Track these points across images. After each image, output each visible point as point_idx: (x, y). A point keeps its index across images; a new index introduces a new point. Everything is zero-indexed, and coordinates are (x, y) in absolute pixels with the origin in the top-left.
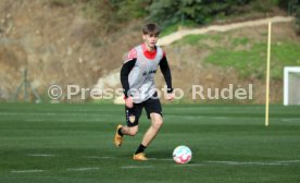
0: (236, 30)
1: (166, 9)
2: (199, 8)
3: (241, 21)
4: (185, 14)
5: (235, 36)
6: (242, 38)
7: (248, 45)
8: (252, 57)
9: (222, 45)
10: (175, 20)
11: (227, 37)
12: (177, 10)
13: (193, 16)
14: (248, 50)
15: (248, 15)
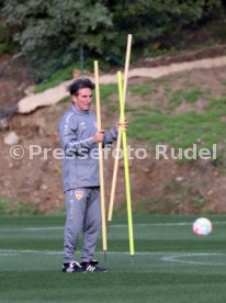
0: (179, 75)
1: (51, 38)
2: (110, 36)
3: (189, 60)
4: (86, 47)
5: (176, 87)
6: (190, 90)
7: (199, 103)
8: (205, 125)
9: (152, 104)
10: (67, 58)
11: (161, 89)
12: (71, 40)
13: (99, 51)
14: (200, 112)
15: (202, 49)
